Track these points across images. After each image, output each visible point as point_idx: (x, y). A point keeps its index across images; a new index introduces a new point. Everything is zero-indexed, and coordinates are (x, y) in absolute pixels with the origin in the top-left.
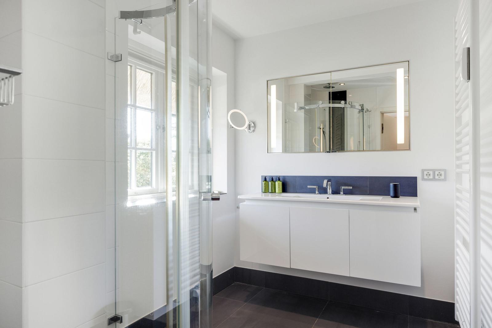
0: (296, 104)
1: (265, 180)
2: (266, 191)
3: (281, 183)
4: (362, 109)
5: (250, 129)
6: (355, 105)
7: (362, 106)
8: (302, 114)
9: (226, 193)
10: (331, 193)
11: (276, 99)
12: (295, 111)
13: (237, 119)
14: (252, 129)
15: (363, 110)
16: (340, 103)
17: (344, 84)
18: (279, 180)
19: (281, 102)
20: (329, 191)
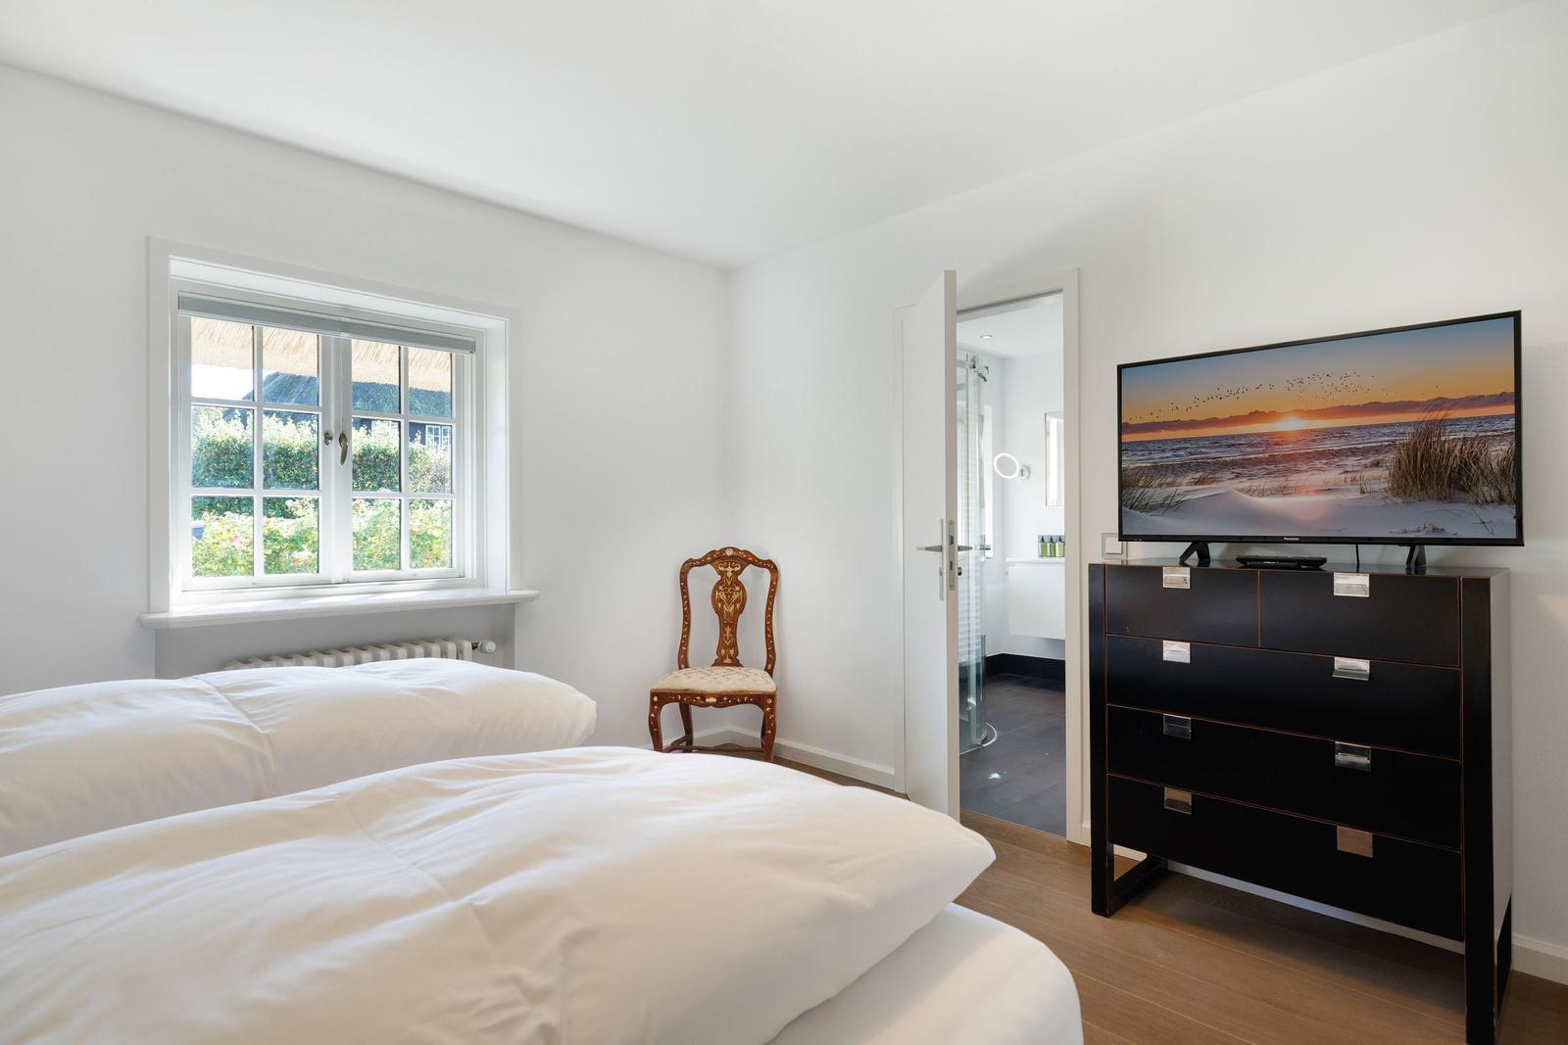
1: (1043, 540)
2: (1043, 554)
5: (1022, 475)
13: (1005, 465)
14: (1026, 473)
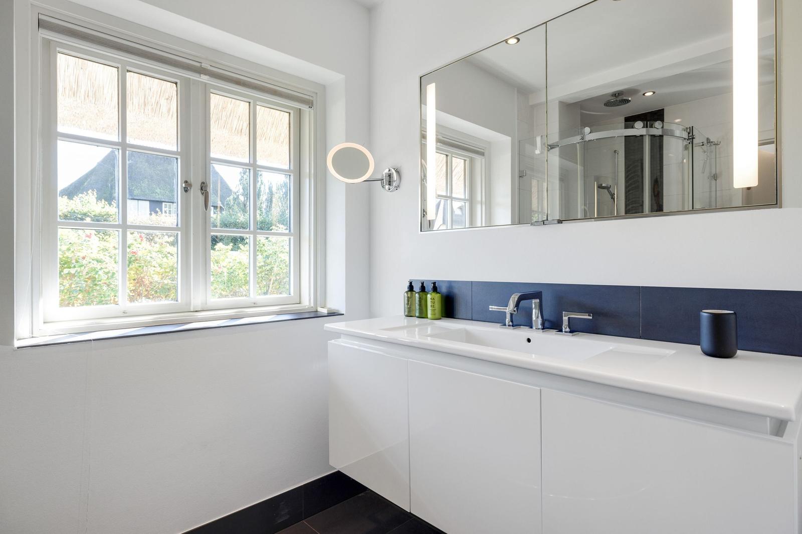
0: (538, 139)
1: (411, 288)
2: (410, 312)
3: (437, 297)
4: (691, 138)
5: (390, 183)
6: (674, 129)
7: (690, 132)
8: (555, 157)
9: (343, 314)
10: (540, 327)
11: (436, 109)
12: (537, 152)
14: (394, 183)
15: (693, 138)
16: (633, 127)
17: (654, 93)
18: (435, 289)
19: (509, 139)
20: (536, 321)
